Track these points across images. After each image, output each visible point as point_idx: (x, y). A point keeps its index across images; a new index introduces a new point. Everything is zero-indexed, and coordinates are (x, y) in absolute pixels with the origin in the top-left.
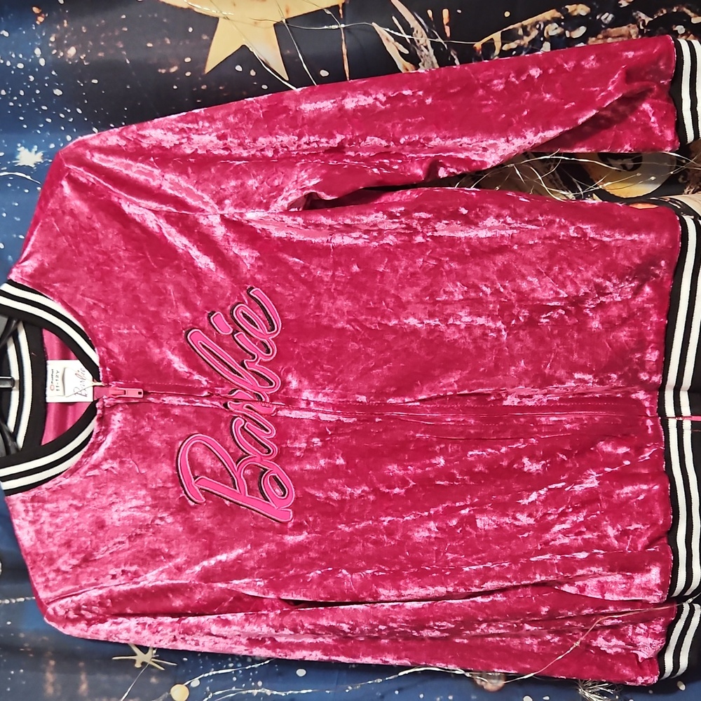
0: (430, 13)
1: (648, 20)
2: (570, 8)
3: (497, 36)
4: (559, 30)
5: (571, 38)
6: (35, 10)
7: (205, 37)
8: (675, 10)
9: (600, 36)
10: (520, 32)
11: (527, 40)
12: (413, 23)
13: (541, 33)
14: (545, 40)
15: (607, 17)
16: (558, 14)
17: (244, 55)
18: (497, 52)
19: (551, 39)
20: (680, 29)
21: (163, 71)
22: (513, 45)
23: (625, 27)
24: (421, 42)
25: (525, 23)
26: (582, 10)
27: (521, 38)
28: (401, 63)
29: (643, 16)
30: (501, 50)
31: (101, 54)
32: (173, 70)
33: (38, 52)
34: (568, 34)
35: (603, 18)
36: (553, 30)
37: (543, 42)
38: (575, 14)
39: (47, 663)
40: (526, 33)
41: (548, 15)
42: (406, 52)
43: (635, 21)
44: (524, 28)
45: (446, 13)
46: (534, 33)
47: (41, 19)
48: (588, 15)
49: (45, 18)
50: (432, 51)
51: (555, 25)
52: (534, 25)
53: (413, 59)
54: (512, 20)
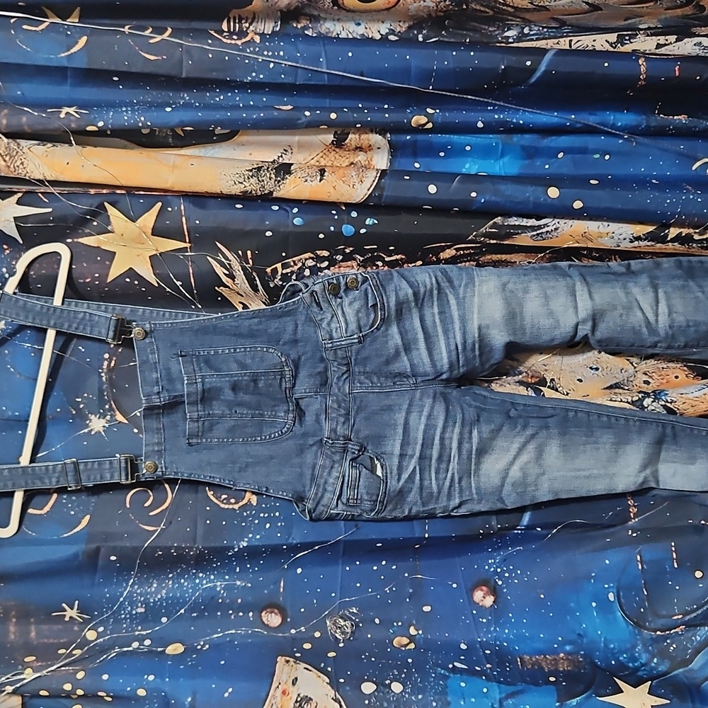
0: (240, 252)
1: (361, 259)
2: (318, 252)
3: (279, 266)
4: (314, 263)
5: (320, 267)
6: (5, 247)
7: (107, 263)
8: (375, 254)
9: (336, 266)
10: (292, 264)
11: (296, 268)
12: (231, 257)
13: (304, 264)
14: (306, 268)
15: (339, 257)
16: (312, 255)
17: (131, 273)
18: (280, 274)
19: (310, 268)
20: (380, 263)
21: (82, 281)
22: (288, 270)
23: (350, 262)
24: (236, 267)
25: (294, 259)
26: (326, 253)
27: (292, 266)
28: (224, 279)
29: (359, 257)
30: (282, 273)
31: (43, 272)
32: (88, 280)
33: (4, 270)
34: (318, 265)
35: (337, 258)
36: (310, 263)
37: (305, 269)
38: (322, 255)
39: (11, 621)
40: (295, 264)
41: (307, 255)
42: (227, 273)
43: (355, 259)
44: (294, 262)
45: (249, 253)
46: (300, 265)
47: (8, 252)
48: (329, 256)
49: (11, 251)
50: (242, 272)
51: (311, 261)
52: (299, 260)
53: (232, 277)
54: (287, 258)
